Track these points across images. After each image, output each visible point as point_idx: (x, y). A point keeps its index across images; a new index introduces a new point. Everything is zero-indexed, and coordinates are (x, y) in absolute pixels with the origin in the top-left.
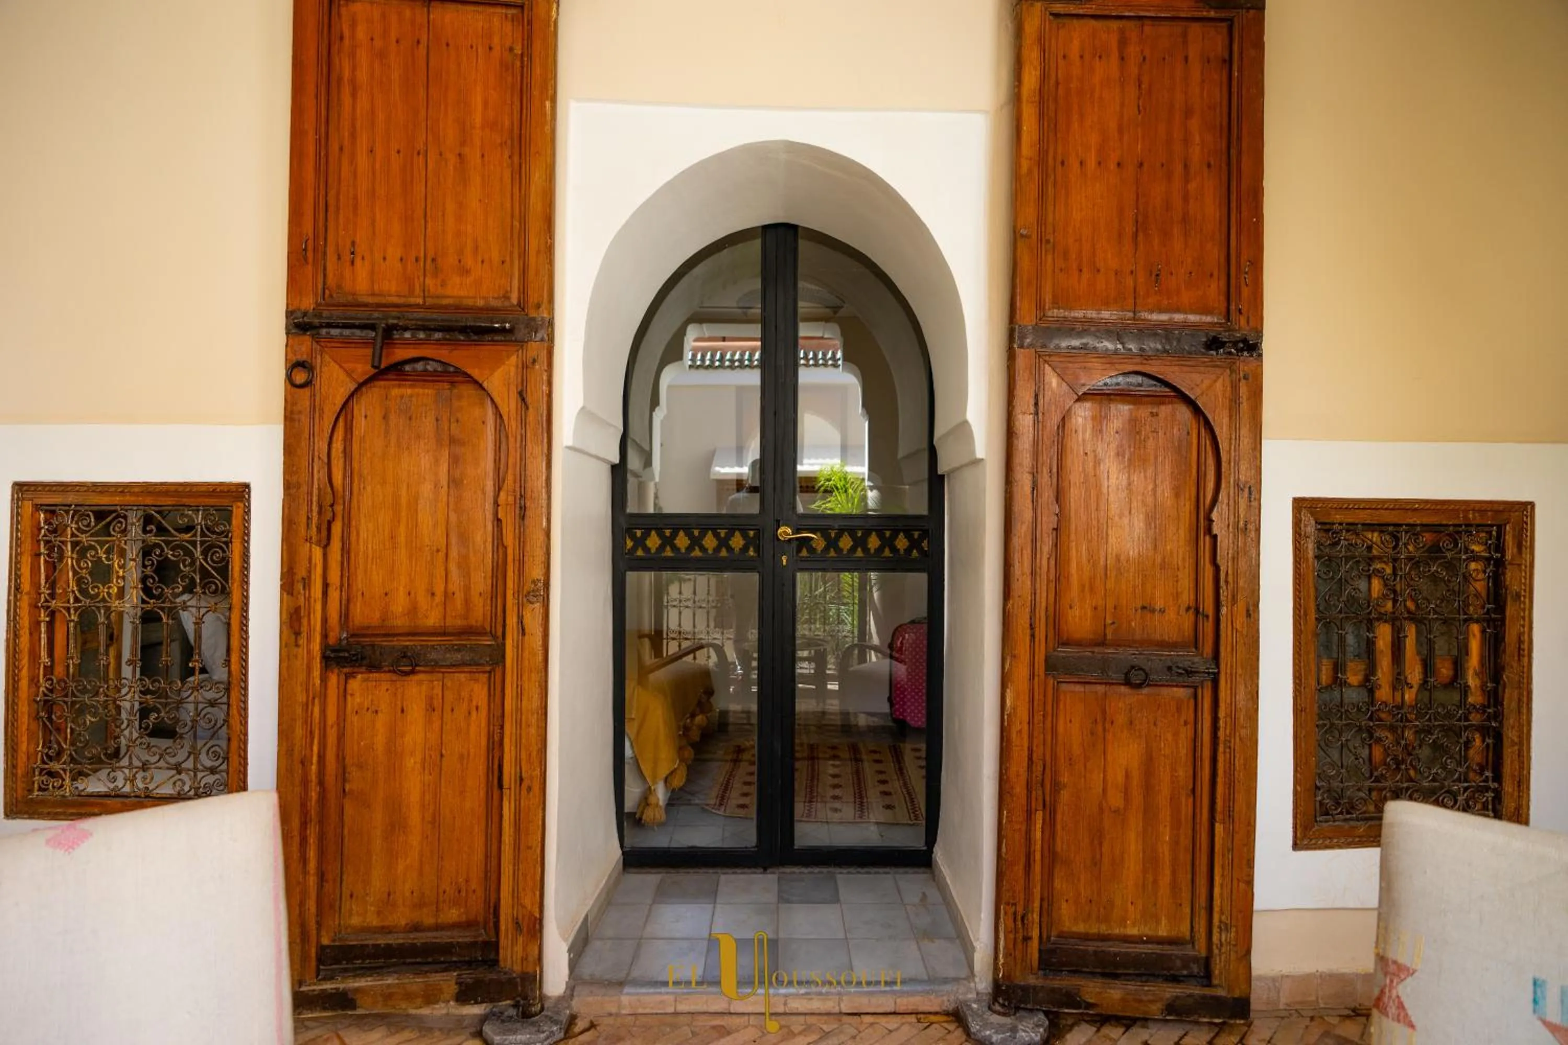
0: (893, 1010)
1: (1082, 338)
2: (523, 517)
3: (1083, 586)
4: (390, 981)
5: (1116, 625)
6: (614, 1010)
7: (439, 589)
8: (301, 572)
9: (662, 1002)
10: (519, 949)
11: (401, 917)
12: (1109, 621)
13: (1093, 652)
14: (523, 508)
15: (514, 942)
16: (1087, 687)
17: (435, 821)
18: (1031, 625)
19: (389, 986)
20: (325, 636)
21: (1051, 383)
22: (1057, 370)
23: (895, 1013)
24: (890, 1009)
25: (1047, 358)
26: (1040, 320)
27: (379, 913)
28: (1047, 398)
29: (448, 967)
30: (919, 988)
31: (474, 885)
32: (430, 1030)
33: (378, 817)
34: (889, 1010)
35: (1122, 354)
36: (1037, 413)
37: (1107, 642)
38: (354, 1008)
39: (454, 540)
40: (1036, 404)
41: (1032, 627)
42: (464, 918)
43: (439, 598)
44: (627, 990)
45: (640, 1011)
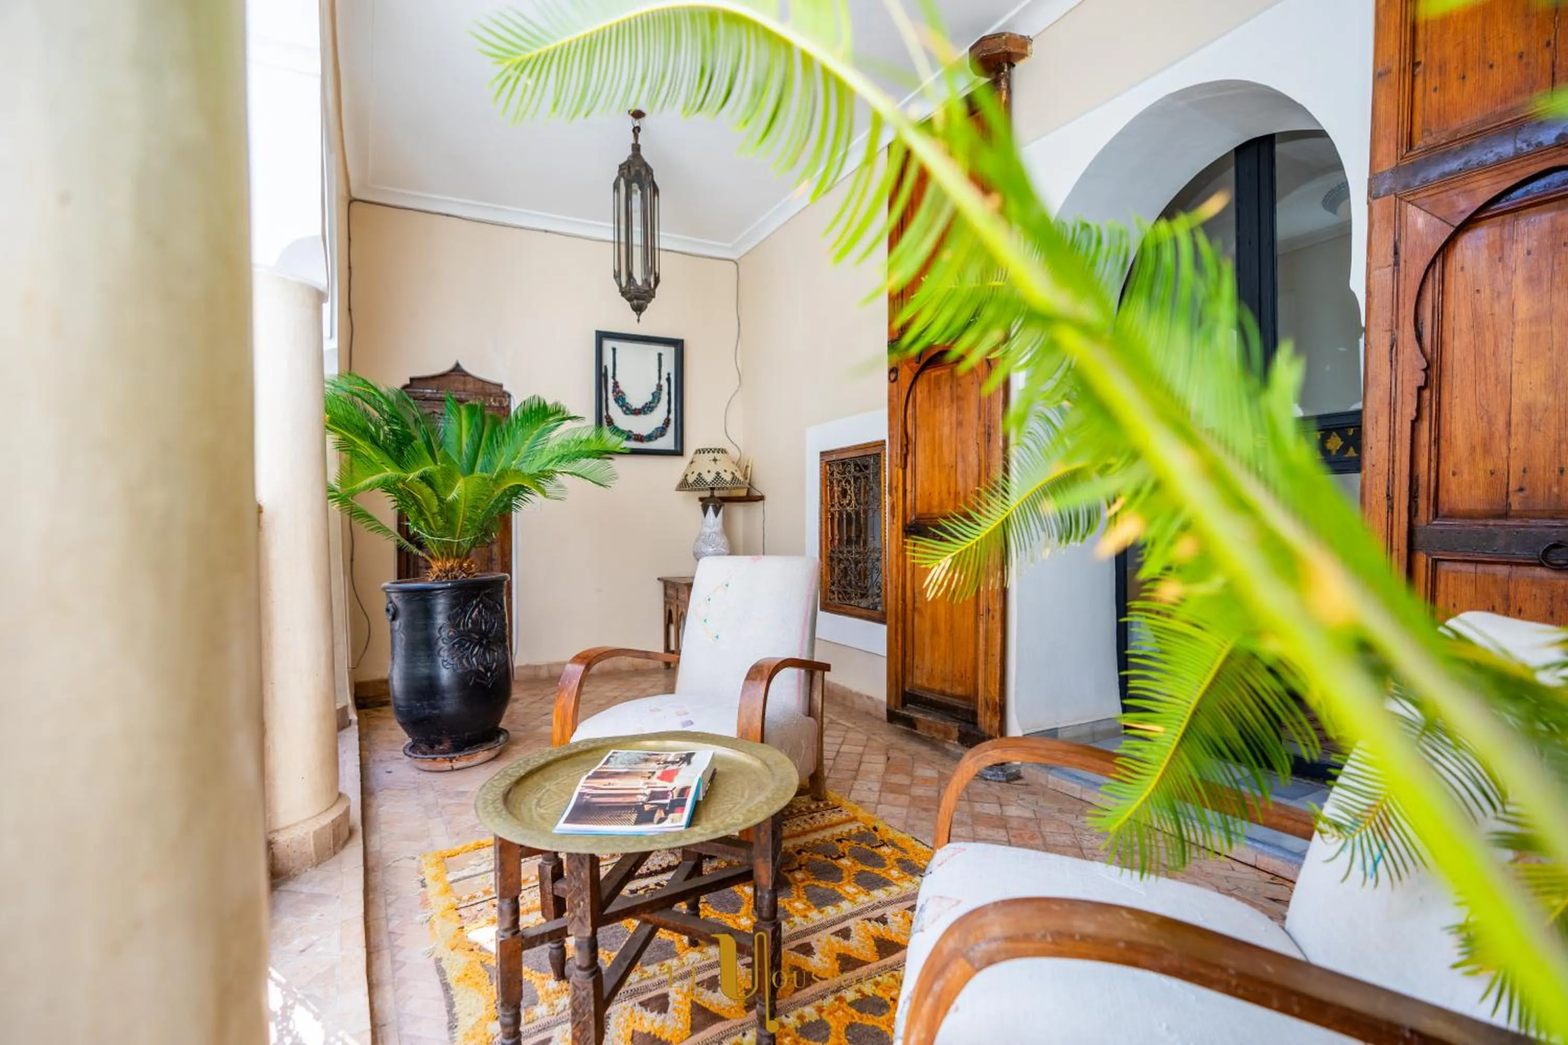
0: (1253, 864)
1: (1460, 157)
2: (989, 441)
3: (1473, 449)
4: (930, 718)
5: (1526, 493)
6: (1044, 783)
7: (952, 491)
8: (894, 484)
9: (1072, 788)
10: (988, 719)
11: (937, 685)
12: (1513, 486)
13: (1486, 525)
14: (989, 435)
15: (985, 714)
16: (1481, 568)
17: (951, 631)
18: (1388, 495)
19: (930, 721)
20: (905, 518)
21: (1415, 224)
22: (1424, 207)
23: (1255, 867)
24: (1251, 861)
25: (1412, 198)
26: (1402, 158)
27: (928, 680)
28: (1410, 242)
29: (957, 719)
30: (1282, 854)
31: (968, 675)
32: (948, 755)
33: (928, 624)
34: (1249, 862)
35: (1528, 154)
36: (1396, 263)
37: (1512, 513)
38: (916, 729)
39: (959, 459)
40: (1396, 253)
41: (1389, 497)
42: (964, 694)
43: (952, 496)
44: (1053, 771)
45: (1059, 789)
